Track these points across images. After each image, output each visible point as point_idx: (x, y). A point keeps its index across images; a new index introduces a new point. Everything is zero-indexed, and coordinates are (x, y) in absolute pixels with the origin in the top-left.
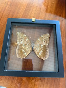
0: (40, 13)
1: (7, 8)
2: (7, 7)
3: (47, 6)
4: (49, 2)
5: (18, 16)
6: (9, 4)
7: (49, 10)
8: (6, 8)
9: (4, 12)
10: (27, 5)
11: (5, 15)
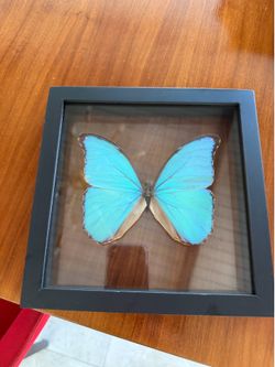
0: (215, 51)
1: (86, 32)
2: (88, 29)
3: (243, 24)
4: (251, 5)
5: (132, 64)
6: (92, 16)
7: (249, 37)
8: (82, 32)
9: (76, 48)
10: (165, 20)
11: (82, 60)
